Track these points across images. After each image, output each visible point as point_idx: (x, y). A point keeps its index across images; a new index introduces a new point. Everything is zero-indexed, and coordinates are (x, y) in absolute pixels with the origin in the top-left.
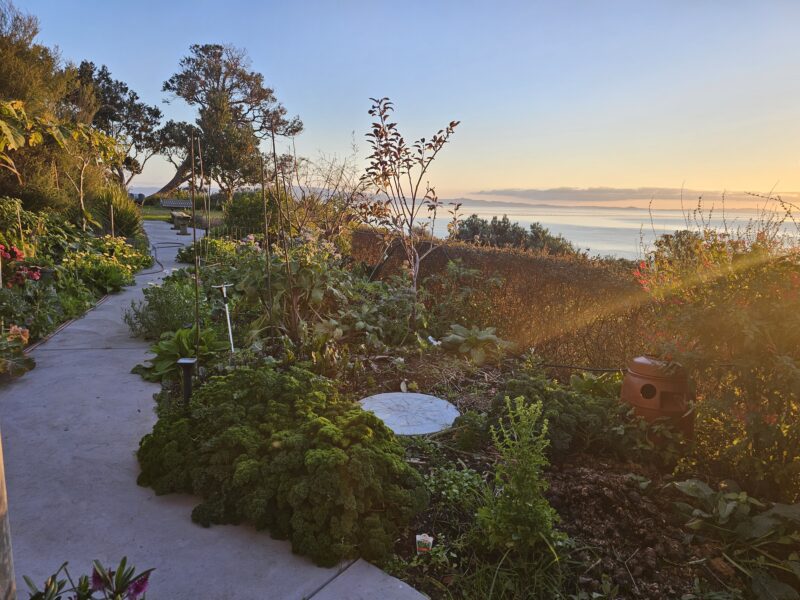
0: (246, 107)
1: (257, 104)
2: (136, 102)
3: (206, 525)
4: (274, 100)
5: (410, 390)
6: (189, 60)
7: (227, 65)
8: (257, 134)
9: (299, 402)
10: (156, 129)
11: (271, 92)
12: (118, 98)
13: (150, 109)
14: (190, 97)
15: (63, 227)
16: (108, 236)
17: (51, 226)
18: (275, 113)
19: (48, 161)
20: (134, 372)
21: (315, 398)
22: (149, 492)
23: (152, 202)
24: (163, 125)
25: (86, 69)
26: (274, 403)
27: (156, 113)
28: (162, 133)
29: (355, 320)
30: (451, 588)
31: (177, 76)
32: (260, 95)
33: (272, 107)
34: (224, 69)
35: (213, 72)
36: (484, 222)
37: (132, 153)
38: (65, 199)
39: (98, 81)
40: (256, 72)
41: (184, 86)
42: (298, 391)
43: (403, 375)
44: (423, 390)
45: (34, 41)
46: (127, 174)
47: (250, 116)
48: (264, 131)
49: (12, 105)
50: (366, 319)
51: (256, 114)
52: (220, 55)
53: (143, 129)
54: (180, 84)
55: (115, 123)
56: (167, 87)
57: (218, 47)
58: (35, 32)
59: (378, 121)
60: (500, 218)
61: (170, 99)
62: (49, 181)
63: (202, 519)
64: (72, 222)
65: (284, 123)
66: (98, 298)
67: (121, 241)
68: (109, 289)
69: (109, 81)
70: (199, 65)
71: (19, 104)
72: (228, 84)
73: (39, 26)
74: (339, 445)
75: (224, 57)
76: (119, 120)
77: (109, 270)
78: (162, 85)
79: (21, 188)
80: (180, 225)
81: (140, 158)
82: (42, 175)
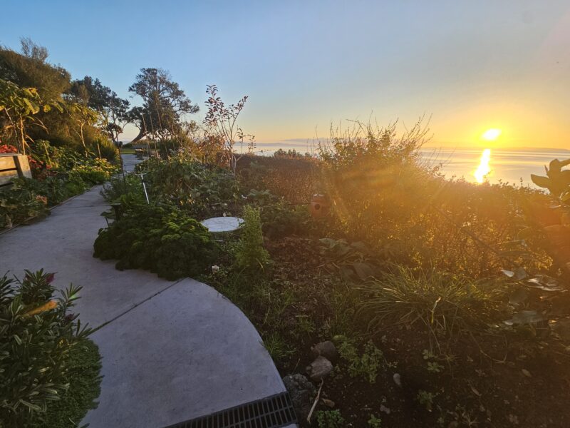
0: (171, 99)
1: (177, 98)
2: (116, 97)
3: (121, 270)
4: (184, 96)
5: (227, 216)
6: (140, 76)
7: (160, 78)
8: (178, 112)
9: (164, 218)
10: (127, 111)
11: (183, 92)
12: (106, 95)
13: (123, 101)
14: (143, 94)
15: (74, 155)
16: (97, 159)
17: (68, 153)
18: (186, 102)
19: (62, 122)
20: (102, 215)
21: (172, 216)
22: (98, 260)
23: (129, 146)
24: (130, 109)
25: (88, 80)
26: (152, 218)
27: (127, 103)
28: (131, 112)
29: (207, 189)
30: (224, 284)
31: (136, 85)
32: (177, 93)
33: (184, 99)
34: (159, 81)
35: (154, 82)
36: (285, 152)
37: (117, 122)
38: (74, 141)
39: (95, 86)
40: (175, 82)
41: (139, 88)
42: (163, 213)
43: (225, 210)
44: (233, 216)
45: (45, 61)
46: (115, 133)
47: (173, 104)
48: (181, 111)
49: (30, 90)
50: (212, 188)
51: (176, 102)
52: (156, 73)
53: (121, 111)
54: (137, 88)
55: (106, 108)
56: (131, 89)
57: (155, 69)
58: (46, 56)
59: (211, 96)
60: (292, 151)
61: (133, 95)
62: (65, 133)
63: (120, 268)
64: (79, 153)
65: (190, 107)
66: (91, 186)
67: (105, 160)
68: (97, 182)
69: (100, 86)
70: (146, 78)
71: (34, 90)
72: (161, 88)
73: (48, 53)
74: (178, 232)
75: (158, 74)
76: (108, 106)
77: (97, 173)
78: (128, 89)
79: (49, 135)
80: (139, 155)
81: (121, 125)
82: (60, 129)
